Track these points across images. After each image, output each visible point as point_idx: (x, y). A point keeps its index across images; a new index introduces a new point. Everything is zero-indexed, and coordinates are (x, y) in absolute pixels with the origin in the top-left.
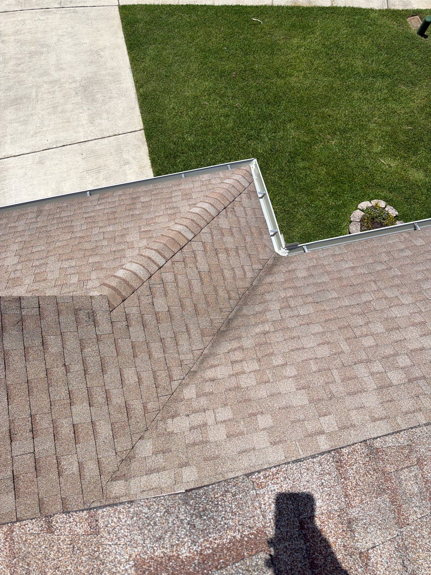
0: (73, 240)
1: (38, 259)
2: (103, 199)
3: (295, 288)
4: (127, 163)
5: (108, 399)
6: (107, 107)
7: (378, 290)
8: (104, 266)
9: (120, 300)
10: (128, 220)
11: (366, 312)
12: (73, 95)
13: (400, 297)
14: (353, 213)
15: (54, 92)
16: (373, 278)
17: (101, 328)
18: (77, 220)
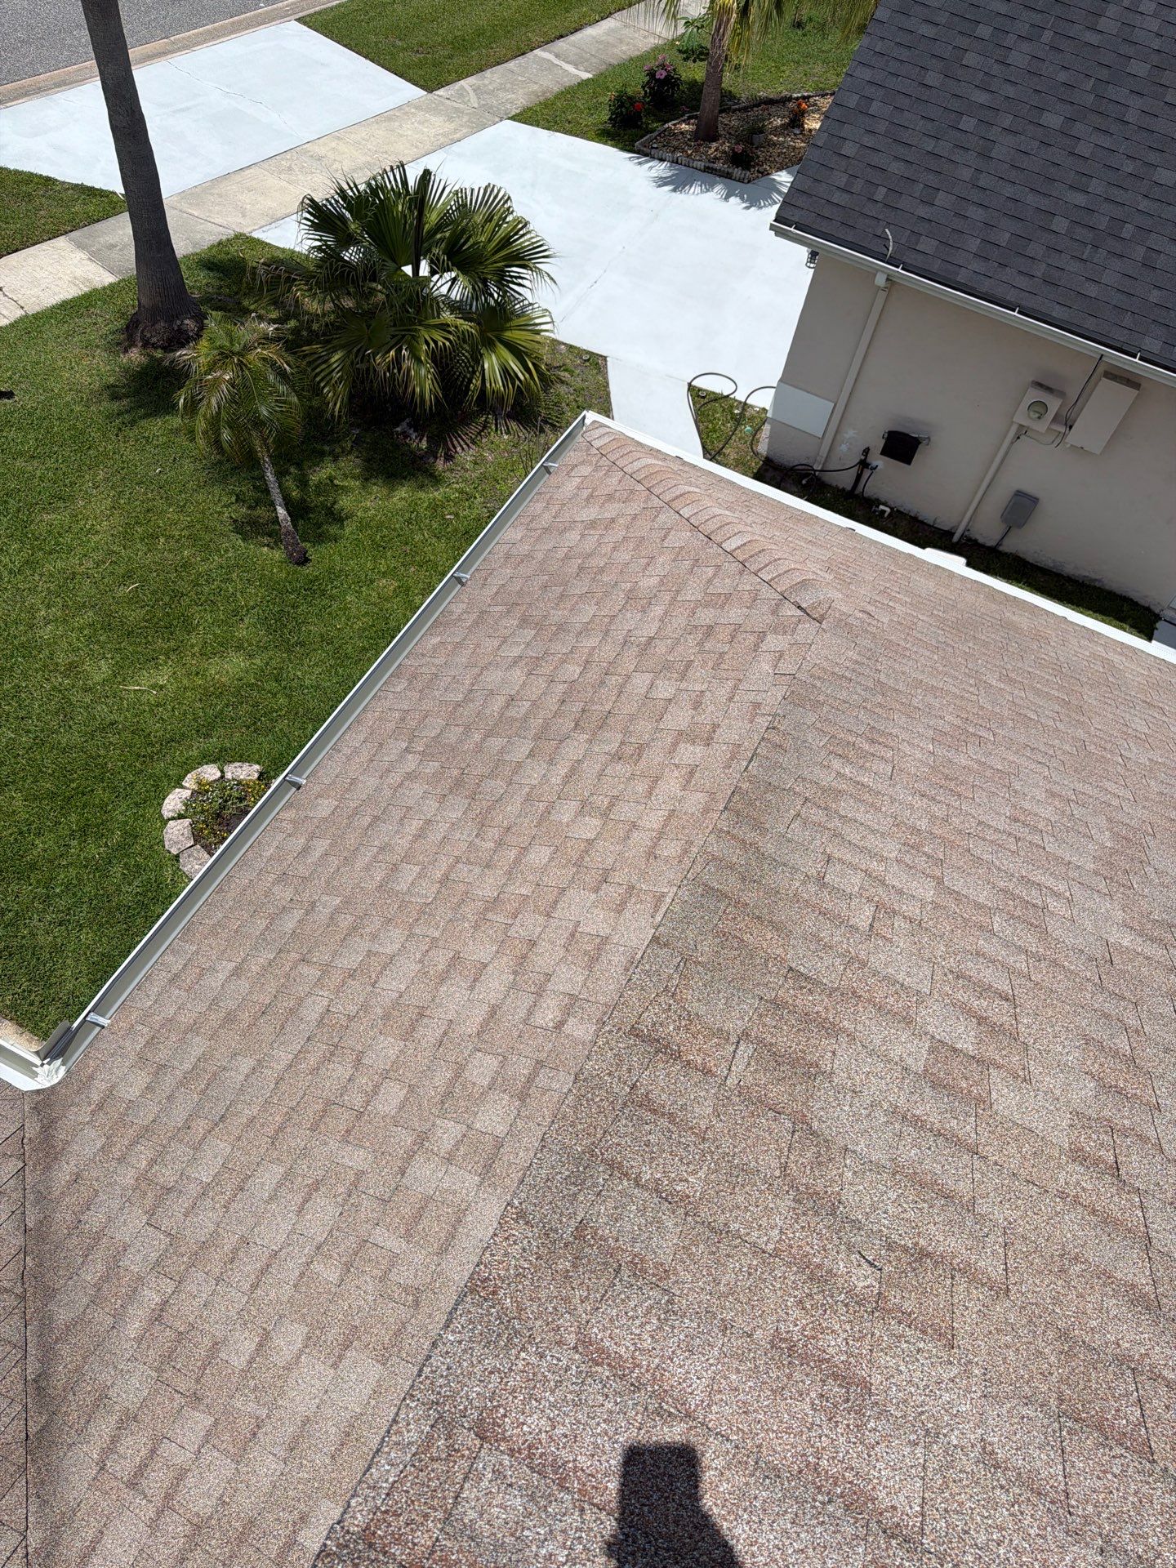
3: (145, 1132)
7: (323, 972)
11: (336, 1040)
13: (376, 947)
14: (166, 837)
16: (294, 956)
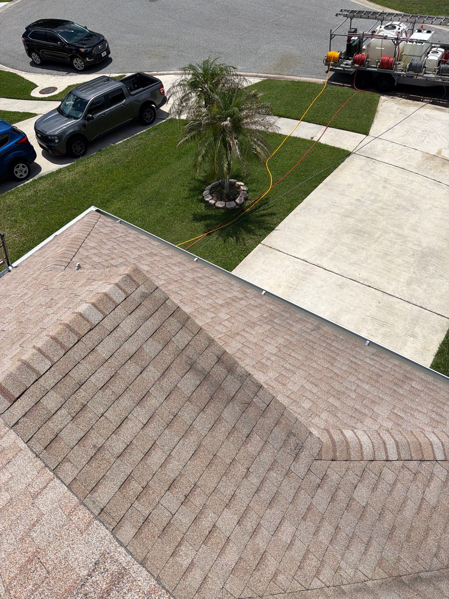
0: (328, 371)
1: (291, 364)
2: (378, 357)
4: (414, 336)
5: (255, 532)
6: (432, 281)
8: (339, 415)
9: (330, 457)
10: (388, 391)
12: (409, 254)
15: (394, 243)
17: (297, 466)
18: (343, 357)
